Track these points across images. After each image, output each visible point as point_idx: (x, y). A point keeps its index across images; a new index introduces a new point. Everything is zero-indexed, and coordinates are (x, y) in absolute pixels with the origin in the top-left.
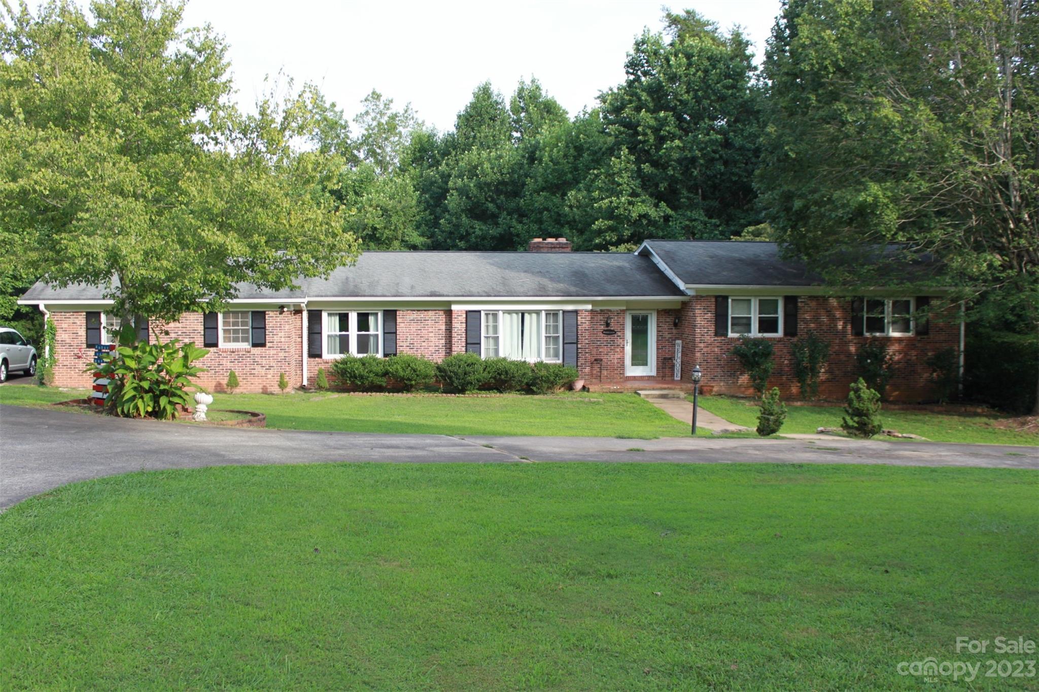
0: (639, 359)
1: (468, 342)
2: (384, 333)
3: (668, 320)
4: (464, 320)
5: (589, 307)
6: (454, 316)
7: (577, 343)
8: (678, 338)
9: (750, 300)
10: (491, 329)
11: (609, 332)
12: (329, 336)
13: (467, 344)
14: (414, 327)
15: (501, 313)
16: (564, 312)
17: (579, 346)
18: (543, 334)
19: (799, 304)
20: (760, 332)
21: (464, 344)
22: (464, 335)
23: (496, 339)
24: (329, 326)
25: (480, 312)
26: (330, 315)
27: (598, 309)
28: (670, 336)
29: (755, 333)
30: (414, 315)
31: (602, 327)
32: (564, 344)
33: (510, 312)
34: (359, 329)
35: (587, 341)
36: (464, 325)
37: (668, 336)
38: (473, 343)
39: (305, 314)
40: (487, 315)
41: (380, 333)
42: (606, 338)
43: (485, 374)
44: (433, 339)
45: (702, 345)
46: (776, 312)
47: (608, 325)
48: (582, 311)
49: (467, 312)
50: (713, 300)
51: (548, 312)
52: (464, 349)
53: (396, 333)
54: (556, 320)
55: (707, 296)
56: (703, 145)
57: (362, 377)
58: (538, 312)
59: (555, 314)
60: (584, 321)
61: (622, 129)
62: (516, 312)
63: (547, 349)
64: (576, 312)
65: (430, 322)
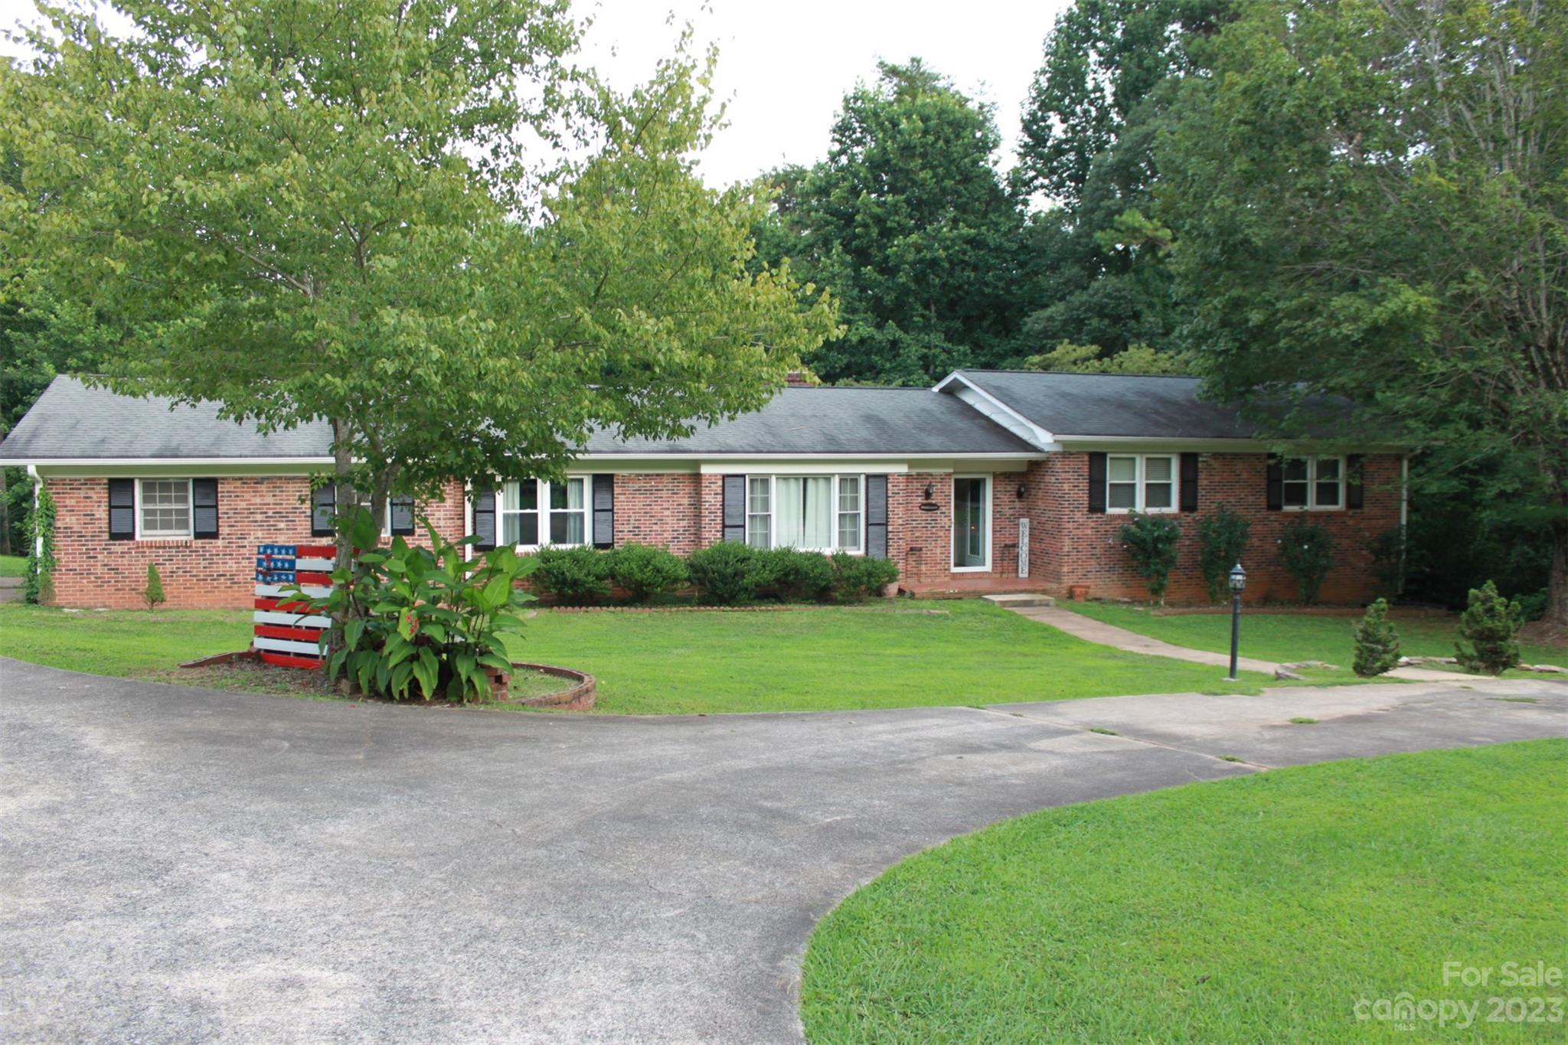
1: (727, 523)
2: (594, 511)
3: (1009, 488)
4: (719, 490)
5: (904, 469)
6: (705, 483)
7: (886, 525)
8: (1023, 516)
9: (1133, 459)
10: (758, 504)
11: (930, 507)
12: (506, 517)
13: (724, 526)
14: (640, 501)
15: (774, 478)
16: (868, 477)
17: (890, 528)
18: (836, 512)
19: (1200, 465)
20: (1147, 505)
21: (719, 528)
22: (719, 513)
23: (766, 519)
24: (506, 500)
25: (743, 476)
26: (506, 482)
27: (914, 472)
28: (1011, 512)
29: (1140, 507)
30: (640, 482)
31: (920, 500)
32: (868, 525)
33: (784, 478)
34: (552, 507)
35: (900, 521)
36: (720, 498)
37: (1008, 512)
38: (733, 525)
40: (752, 481)
41: (587, 511)
42: (925, 515)
43: (766, 574)
44: (669, 520)
45: (1070, 525)
46: (1169, 477)
47: (928, 496)
48: (893, 474)
49: (724, 477)
50: (1086, 458)
51: (844, 479)
52: (719, 535)
53: (612, 510)
54: (856, 490)
55: (1078, 453)
56: (949, 243)
57: (575, 583)
58: (827, 478)
59: (853, 480)
60: (896, 491)
61: (829, 218)
62: (796, 477)
63: (842, 534)
64: (884, 477)
65: (664, 494)
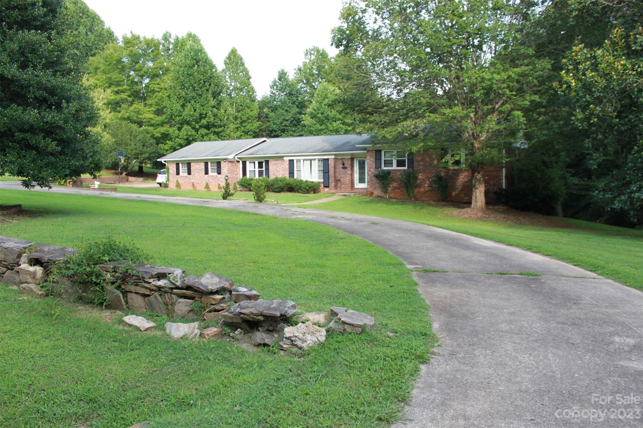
0: (362, 180)
2: (265, 169)
4: (288, 164)
5: (333, 157)
6: (285, 162)
7: (328, 173)
9: (392, 152)
10: (298, 167)
11: (345, 168)
12: (250, 171)
13: (289, 173)
14: (275, 166)
15: (302, 161)
16: (324, 159)
17: (330, 174)
18: (318, 169)
20: (397, 166)
22: (288, 170)
23: (300, 171)
24: (249, 167)
25: (294, 160)
26: (250, 163)
27: (340, 158)
29: (394, 167)
30: (275, 162)
31: (341, 166)
32: (324, 173)
33: (306, 160)
34: (259, 168)
35: (332, 172)
36: (288, 166)
38: (291, 173)
39: (241, 162)
40: (296, 161)
42: (343, 170)
44: (281, 171)
46: (404, 157)
47: (343, 164)
48: (330, 158)
49: (290, 160)
50: (374, 152)
51: (319, 160)
52: (288, 175)
53: (269, 169)
54: (321, 163)
55: (372, 150)
58: (316, 160)
59: (321, 160)
60: (331, 163)
62: (308, 160)
63: (319, 175)
64: (328, 159)
65: (280, 165)
